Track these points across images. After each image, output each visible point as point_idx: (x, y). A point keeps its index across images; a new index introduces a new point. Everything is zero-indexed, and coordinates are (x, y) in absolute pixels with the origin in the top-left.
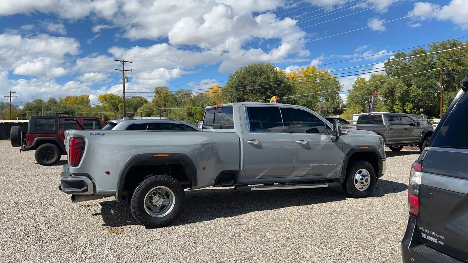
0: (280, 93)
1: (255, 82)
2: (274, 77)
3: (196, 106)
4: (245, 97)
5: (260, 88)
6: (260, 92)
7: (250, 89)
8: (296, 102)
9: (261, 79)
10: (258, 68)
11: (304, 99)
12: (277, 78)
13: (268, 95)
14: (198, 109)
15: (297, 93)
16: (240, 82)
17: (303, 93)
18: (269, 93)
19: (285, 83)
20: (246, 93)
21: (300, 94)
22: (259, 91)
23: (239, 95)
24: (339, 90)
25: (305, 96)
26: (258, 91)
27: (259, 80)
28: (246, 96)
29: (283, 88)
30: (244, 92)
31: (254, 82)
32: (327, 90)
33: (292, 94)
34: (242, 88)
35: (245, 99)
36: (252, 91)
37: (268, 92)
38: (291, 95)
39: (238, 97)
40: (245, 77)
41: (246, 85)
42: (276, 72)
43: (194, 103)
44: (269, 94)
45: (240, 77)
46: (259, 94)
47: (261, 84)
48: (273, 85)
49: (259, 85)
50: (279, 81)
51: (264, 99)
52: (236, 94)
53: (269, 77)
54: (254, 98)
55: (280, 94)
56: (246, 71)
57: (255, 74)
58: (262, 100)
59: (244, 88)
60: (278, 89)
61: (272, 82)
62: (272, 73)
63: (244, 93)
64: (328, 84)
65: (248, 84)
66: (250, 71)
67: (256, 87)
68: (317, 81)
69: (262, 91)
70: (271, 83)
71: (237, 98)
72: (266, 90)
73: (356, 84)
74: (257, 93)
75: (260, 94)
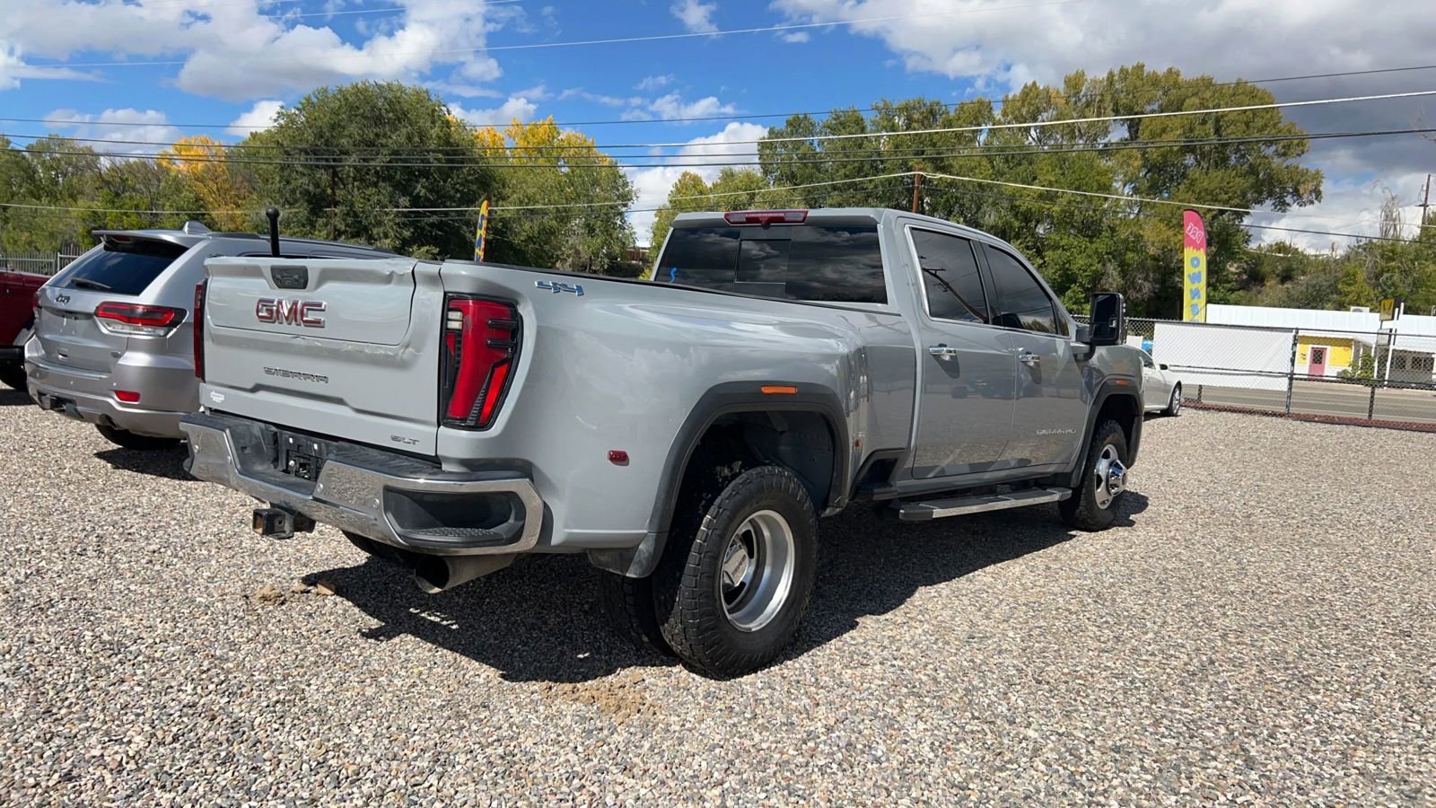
0: (457, 191)
1: (374, 145)
2: (439, 138)
3: (126, 206)
4: (337, 192)
5: (392, 167)
6: (390, 181)
7: (355, 167)
8: (507, 228)
9: (398, 138)
10: (385, 99)
11: (532, 221)
12: (448, 143)
13: (418, 193)
14: (133, 217)
15: (510, 199)
16: (322, 137)
17: (529, 199)
18: (423, 187)
19: (474, 161)
20: (341, 179)
21: (521, 203)
22: (389, 179)
23: (317, 185)
24: (625, 205)
25: (532, 211)
26: (385, 175)
27: (391, 141)
28: (339, 188)
29: (470, 178)
30: (335, 174)
31: (371, 144)
32: (592, 202)
33: (497, 201)
34: (327, 160)
35: (337, 199)
36: (361, 175)
37: (419, 186)
38: (493, 203)
39: (311, 188)
40: (339, 125)
41: (342, 153)
42: (448, 122)
43: (117, 195)
44: (423, 191)
45: (319, 123)
46: (386, 188)
47: (396, 153)
48: (436, 164)
49: (388, 158)
50: (455, 153)
51: (406, 207)
52: (305, 180)
53: (422, 135)
54: (369, 200)
55: (458, 195)
56: (343, 103)
57: (378, 120)
58: (398, 207)
59: (334, 160)
60: (452, 179)
61: (434, 151)
62: (433, 122)
63: (333, 178)
64: (595, 183)
65: (352, 148)
66: (357, 104)
67: (379, 162)
68: (563, 170)
69: (398, 177)
70: (431, 156)
71: (308, 192)
72: (412, 175)
73: (678, 191)
74: (381, 184)
75: (390, 189)
